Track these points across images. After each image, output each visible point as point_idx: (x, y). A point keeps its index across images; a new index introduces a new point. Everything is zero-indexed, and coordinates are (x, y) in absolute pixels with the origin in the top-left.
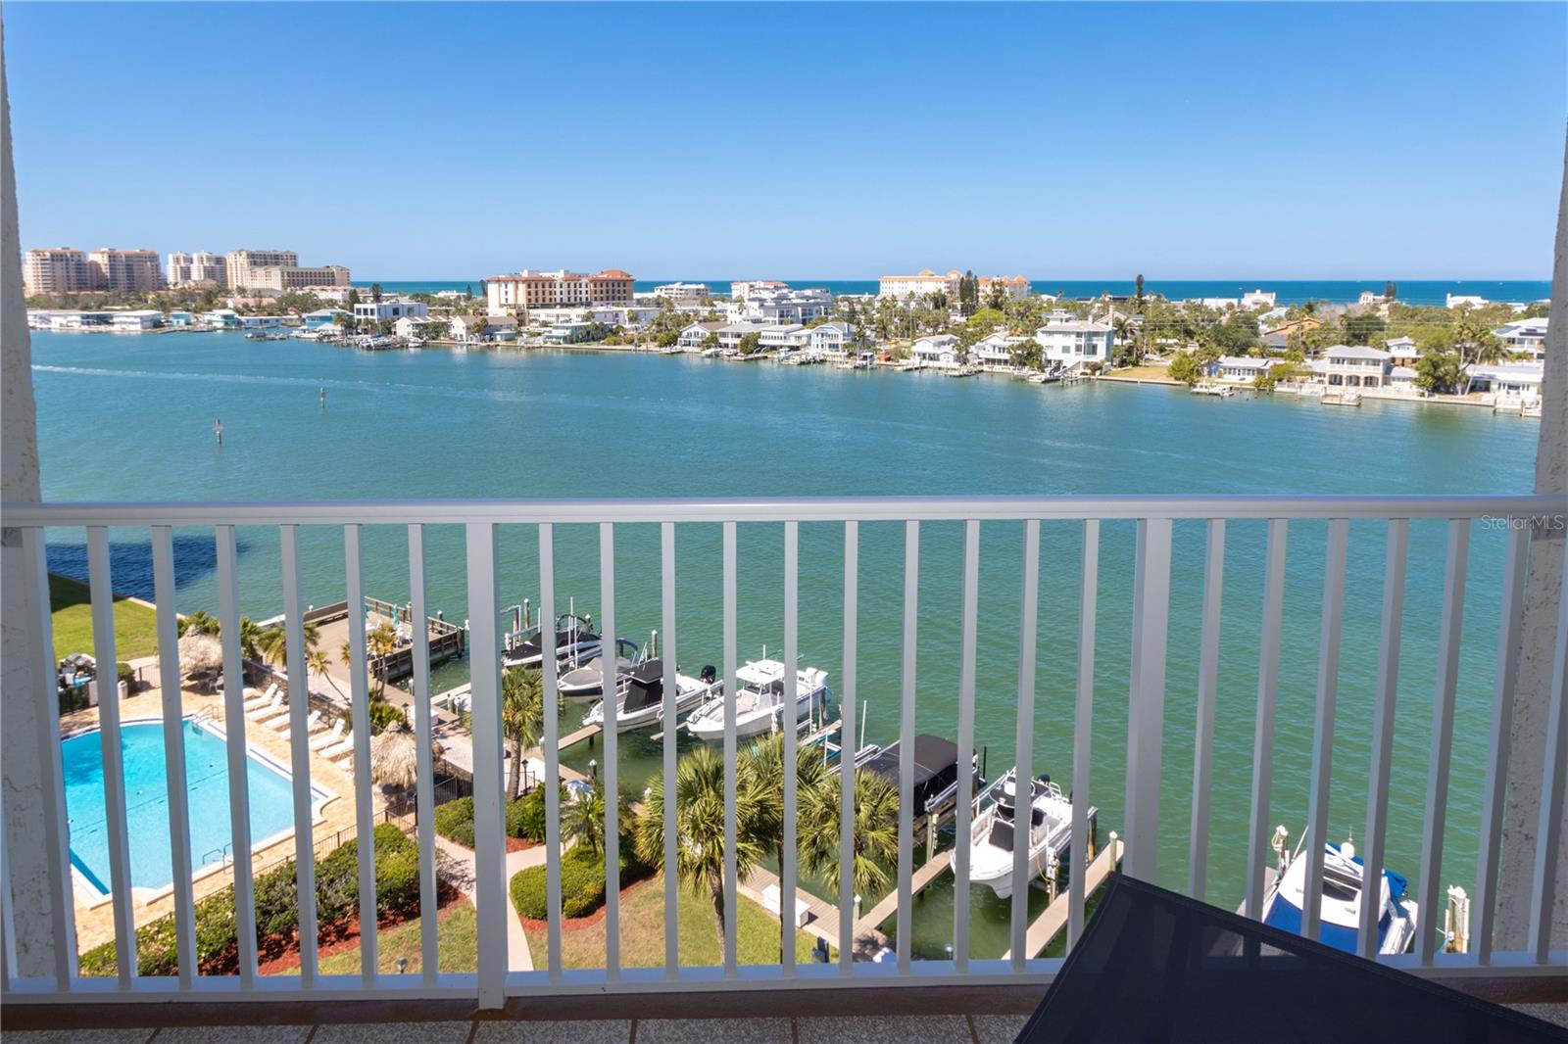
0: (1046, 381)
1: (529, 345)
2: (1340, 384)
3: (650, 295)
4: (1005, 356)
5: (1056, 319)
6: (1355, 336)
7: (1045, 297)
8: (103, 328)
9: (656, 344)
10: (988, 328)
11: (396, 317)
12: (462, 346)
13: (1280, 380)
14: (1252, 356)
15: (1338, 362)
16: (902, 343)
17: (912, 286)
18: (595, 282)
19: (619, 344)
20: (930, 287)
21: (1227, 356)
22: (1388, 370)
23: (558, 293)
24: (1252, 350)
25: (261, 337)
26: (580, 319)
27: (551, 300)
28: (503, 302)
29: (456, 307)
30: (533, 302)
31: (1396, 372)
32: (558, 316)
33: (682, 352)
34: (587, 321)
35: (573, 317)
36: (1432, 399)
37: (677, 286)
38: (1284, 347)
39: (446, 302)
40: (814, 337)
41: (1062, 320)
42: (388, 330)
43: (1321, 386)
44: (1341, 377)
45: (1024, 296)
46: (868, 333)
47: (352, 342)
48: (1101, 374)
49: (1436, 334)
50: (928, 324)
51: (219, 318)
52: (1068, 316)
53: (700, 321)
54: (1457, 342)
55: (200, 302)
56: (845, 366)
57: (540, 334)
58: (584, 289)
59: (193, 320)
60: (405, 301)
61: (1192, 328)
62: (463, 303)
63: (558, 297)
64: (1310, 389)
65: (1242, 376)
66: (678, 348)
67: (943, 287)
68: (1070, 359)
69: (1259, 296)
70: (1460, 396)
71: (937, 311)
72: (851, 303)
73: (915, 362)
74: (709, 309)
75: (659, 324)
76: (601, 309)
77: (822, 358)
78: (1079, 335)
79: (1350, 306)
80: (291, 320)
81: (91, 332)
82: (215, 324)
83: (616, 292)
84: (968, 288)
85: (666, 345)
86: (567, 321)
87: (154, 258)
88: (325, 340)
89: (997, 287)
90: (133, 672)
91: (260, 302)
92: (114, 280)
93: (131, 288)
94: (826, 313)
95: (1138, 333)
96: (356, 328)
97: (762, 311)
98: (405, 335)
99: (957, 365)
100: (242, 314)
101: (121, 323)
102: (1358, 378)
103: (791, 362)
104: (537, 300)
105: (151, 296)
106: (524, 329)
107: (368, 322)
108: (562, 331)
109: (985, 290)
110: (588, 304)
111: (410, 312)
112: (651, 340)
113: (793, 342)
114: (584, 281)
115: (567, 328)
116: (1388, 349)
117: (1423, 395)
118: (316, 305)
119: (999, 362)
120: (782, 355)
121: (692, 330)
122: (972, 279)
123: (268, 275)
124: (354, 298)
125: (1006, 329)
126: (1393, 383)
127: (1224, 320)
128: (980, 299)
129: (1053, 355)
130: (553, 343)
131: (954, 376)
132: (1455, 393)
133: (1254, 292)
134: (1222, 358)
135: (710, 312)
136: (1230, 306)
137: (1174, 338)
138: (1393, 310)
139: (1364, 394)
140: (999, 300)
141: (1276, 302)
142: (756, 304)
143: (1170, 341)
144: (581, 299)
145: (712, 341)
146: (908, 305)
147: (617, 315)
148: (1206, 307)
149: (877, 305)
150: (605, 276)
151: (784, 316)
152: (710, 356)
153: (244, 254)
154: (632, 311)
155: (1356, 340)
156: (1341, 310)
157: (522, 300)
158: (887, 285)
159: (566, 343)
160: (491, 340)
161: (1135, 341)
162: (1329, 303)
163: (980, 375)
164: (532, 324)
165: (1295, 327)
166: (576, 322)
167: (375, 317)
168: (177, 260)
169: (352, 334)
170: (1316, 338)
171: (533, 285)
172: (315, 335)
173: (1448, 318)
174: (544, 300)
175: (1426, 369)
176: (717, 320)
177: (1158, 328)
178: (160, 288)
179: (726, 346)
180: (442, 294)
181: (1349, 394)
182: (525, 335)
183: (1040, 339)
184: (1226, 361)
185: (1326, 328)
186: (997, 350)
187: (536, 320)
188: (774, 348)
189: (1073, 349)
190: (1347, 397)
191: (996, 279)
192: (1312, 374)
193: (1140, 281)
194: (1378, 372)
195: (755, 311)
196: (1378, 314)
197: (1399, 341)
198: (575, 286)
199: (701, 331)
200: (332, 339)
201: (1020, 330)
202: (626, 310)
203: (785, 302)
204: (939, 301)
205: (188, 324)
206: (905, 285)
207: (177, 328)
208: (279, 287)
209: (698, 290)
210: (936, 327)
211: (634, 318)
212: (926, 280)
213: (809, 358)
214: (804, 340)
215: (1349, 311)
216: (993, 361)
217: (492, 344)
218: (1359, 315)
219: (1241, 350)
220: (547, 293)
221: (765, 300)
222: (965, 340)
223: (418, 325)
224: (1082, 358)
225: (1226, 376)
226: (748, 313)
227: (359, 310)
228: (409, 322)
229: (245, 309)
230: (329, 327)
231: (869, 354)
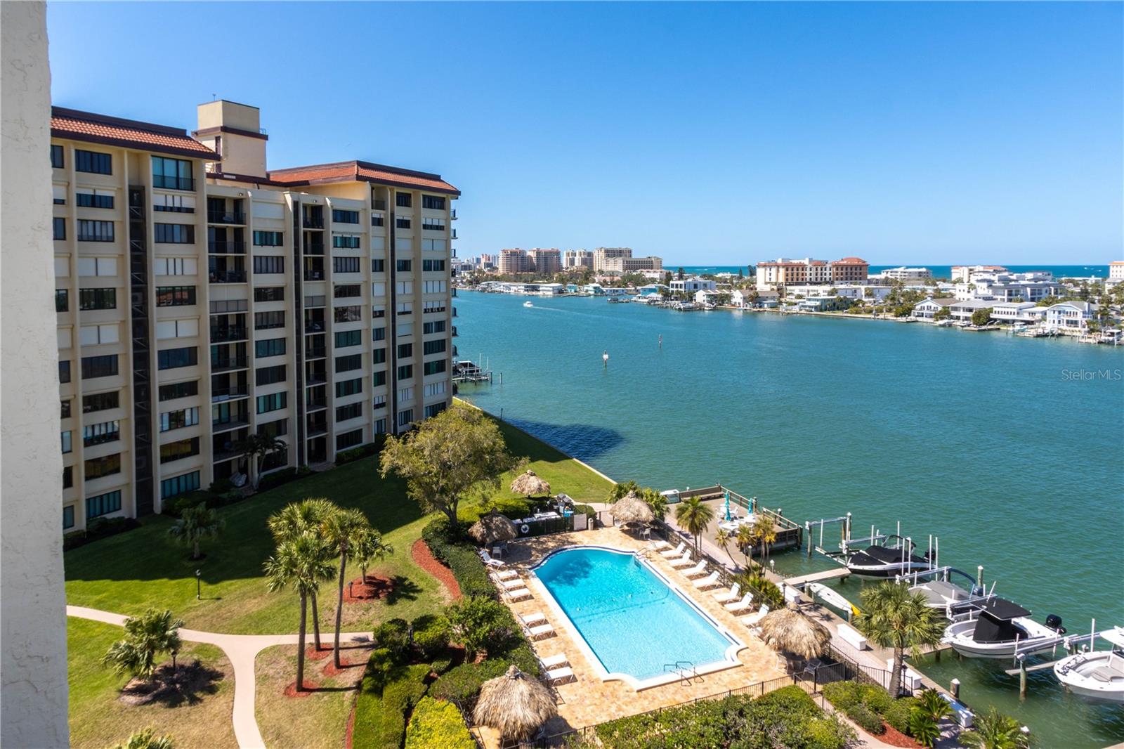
1: (788, 311)
3: (881, 276)
8: (534, 293)
9: (893, 314)
11: (696, 290)
12: (739, 310)
18: (837, 266)
19: (860, 313)
23: (808, 274)
25: (616, 301)
26: (826, 294)
27: (803, 279)
28: (768, 280)
29: (734, 283)
30: (790, 281)
32: (808, 291)
33: (917, 321)
34: (831, 295)
35: (821, 291)
37: (900, 269)
39: (725, 280)
40: (1049, 313)
42: (691, 299)
47: (669, 305)
51: (592, 289)
53: (929, 298)
55: (581, 279)
56: (1086, 340)
57: (796, 304)
58: (828, 272)
59: (578, 290)
60: (700, 279)
62: (739, 281)
63: (808, 277)
66: (912, 318)
74: (934, 288)
75: (893, 299)
76: (842, 286)
77: (1060, 332)
80: (631, 290)
81: (530, 296)
82: (590, 292)
83: (854, 274)
85: (901, 315)
86: (815, 295)
87: (558, 253)
88: (652, 304)
91: (613, 279)
92: (539, 266)
93: (546, 271)
96: (671, 296)
97: (991, 291)
98: (702, 302)
100: (603, 287)
101: (543, 290)
103: (1025, 334)
104: (792, 280)
105: (556, 275)
106: (782, 300)
107: (678, 292)
108: (814, 302)
110: (832, 283)
111: (704, 286)
112: (887, 311)
113: (1027, 317)
114: (828, 266)
115: (817, 300)
118: (644, 281)
120: (1017, 328)
121: (925, 305)
123: (615, 263)
124: (669, 277)
130: (807, 311)
142: (985, 285)
144: (825, 279)
145: (945, 313)
147: (855, 291)
149: (1108, 286)
150: (845, 262)
151: (1014, 294)
152: (941, 326)
153: (603, 251)
154: (869, 288)
157: (782, 279)
159: (817, 311)
160: (760, 307)
164: (788, 297)
166: (823, 296)
167: (683, 290)
168: (568, 254)
169: (668, 300)
171: (790, 269)
172: (647, 300)
174: (797, 280)
176: (944, 297)
178: (560, 271)
179: (958, 318)
180: (721, 275)
182: (784, 305)
187: (792, 294)
188: (1005, 322)
195: (983, 290)
198: (822, 270)
199: (933, 305)
200: (656, 303)
202: (863, 288)
203: (1013, 283)
205: (575, 292)
207: (570, 294)
208: (621, 271)
209: (920, 273)
211: (869, 295)
213: (1046, 332)
214: (1038, 316)
217: (761, 310)
220: (800, 275)
221: (995, 281)
223: (710, 296)
226: (976, 293)
227: (673, 285)
228: (704, 293)
229: (604, 283)
230: (654, 295)
231: (1116, 331)
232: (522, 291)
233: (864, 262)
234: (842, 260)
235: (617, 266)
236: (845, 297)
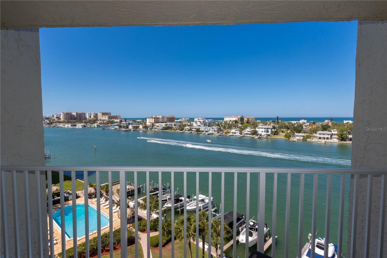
0: (258, 138)
2: (321, 139)
3: (178, 121)
4: (250, 133)
5: (260, 125)
6: (324, 129)
7: (258, 121)
8: (75, 127)
10: (246, 127)
11: (129, 125)
12: (141, 130)
13: (308, 138)
14: (302, 133)
15: (320, 134)
16: (228, 130)
17: (231, 119)
18: (167, 118)
19: (172, 130)
20: (234, 119)
21: (296, 133)
22: (331, 136)
24: (302, 132)
25: (104, 129)
28: (150, 122)
29: (140, 123)
30: (155, 122)
31: (333, 136)
32: (160, 125)
33: (184, 132)
34: (166, 126)
35: (163, 125)
36: (341, 142)
37: (183, 119)
38: (309, 131)
39: (139, 122)
40: (211, 129)
41: (261, 126)
42: (128, 127)
43: (317, 139)
44: (321, 137)
45: (253, 121)
46: (222, 128)
47: (121, 130)
48: (270, 137)
49: (341, 129)
50: (234, 126)
51: (96, 125)
52: (263, 125)
53: (188, 126)
54: (346, 130)
55: (93, 122)
56: (217, 135)
57: (156, 128)
58: (165, 119)
59: (91, 126)
60: (131, 122)
61: (289, 127)
62: (142, 122)
63: (160, 121)
64: (314, 140)
65: (300, 137)
66: (184, 131)
67: (237, 119)
68: (263, 134)
69: (303, 121)
70: (347, 142)
71: (236, 124)
72: (218, 122)
73: (231, 134)
74: (190, 123)
75: (180, 126)
76: (168, 123)
77: (212, 133)
78: (265, 129)
79: (323, 123)
80: (109, 125)
81: (73, 128)
83: (171, 120)
84: (242, 119)
85: (181, 130)
86: (162, 126)
87: (84, 114)
89: (248, 119)
90: (77, 194)
91: (104, 122)
92: (77, 118)
93: (80, 119)
94: (213, 124)
95: (277, 128)
96: (121, 127)
98: (131, 128)
99: (240, 135)
100: (100, 124)
101: (78, 126)
102: (325, 138)
103: (206, 134)
105: (84, 121)
106: (153, 127)
107: (124, 126)
109: (246, 119)
110: (166, 122)
111: (132, 124)
112: (178, 129)
113: (206, 130)
114: (165, 118)
115: (162, 127)
116: (331, 132)
117: (339, 141)
118: (114, 122)
119: (249, 134)
120: (204, 132)
121: (186, 128)
122: (243, 117)
123: (105, 117)
124: (121, 121)
125: (250, 127)
126: (333, 139)
127: (296, 125)
128: (245, 121)
129: (260, 133)
130: (159, 130)
131: (239, 137)
132: (346, 141)
133: (302, 120)
134: (295, 133)
135: (190, 124)
136: (297, 123)
137: (285, 129)
138: (332, 123)
139: (326, 141)
140: (249, 122)
141: (307, 122)
142: (199, 122)
143: (284, 130)
145: (190, 130)
146: (230, 123)
147: (172, 125)
148: (292, 123)
149: (224, 122)
151: (205, 125)
152: (189, 133)
153: (101, 113)
155: (324, 130)
156: (321, 124)
157: (153, 122)
158: (226, 118)
159: (162, 130)
160: (147, 129)
161: (277, 130)
162: (318, 122)
163: (245, 137)
165: (311, 127)
168: (89, 114)
170: (316, 129)
171: (155, 119)
172: (114, 128)
173: (344, 125)
174: (157, 122)
175: (340, 136)
176: (191, 126)
177: (282, 127)
178: (85, 119)
179: (193, 131)
180: (138, 121)
181: (323, 141)
182: (154, 129)
183: (257, 129)
184: (296, 134)
185: (318, 127)
186: (248, 132)
187: (156, 126)
188: (203, 131)
189: (264, 132)
190: (323, 142)
191: (248, 117)
192: (315, 137)
193: (278, 118)
194: (329, 136)
195: (199, 124)
196: (329, 124)
197: (334, 130)
198: (163, 119)
199: (188, 128)
200: (117, 129)
201: (253, 128)
202: (173, 123)
203: (205, 122)
204: (236, 122)
205: (90, 126)
206: (229, 118)
207: (88, 127)
208: (107, 119)
209: (188, 120)
210: (235, 127)
211: (175, 125)
212: (233, 118)
213: (210, 133)
214: (209, 129)
215: (323, 124)
216: (247, 134)
217: (147, 130)
218: (325, 125)
219: (299, 132)
220: (158, 120)
221: (201, 122)
222: (241, 130)
223: (133, 127)
224: (266, 133)
225: (296, 137)
226: (198, 124)
227: (122, 124)
228: (131, 126)
229: (101, 123)
230: (116, 127)
231: (222, 132)
232: (70, 126)
233: (174, 117)
234: (169, 116)
235: (106, 118)
236: (169, 126)
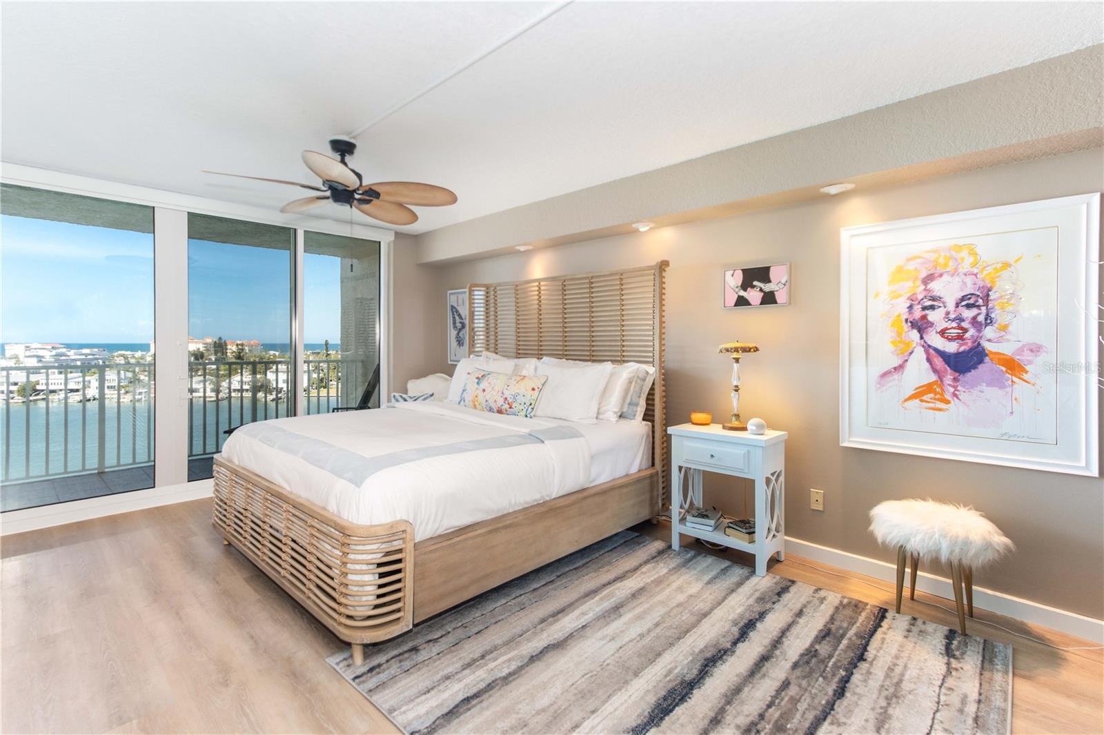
4: (246, 387)
7: (272, 352)
20: (192, 347)
40: (92, 381)
45: (257, 352)
67: (201, 347)
72: (126, 358)
84: (220, 347)
89: (240, 347)
94: (104, 365)
95: (326, 370)
109: (231, 348)
113: (72, 386)
122: (223, 341)
128: (229, 354)
140: (242, 354)
149: (150, 360)
161: (324, 374)
179: (2, 392)
183: (269, 376)
188: (53, 392)
191: (239, 342)
193: (327, 344)
203: (64, 358)
204: (200, 356)
213: (88, 397)
216: (238, 391)
221: (43, 357)
